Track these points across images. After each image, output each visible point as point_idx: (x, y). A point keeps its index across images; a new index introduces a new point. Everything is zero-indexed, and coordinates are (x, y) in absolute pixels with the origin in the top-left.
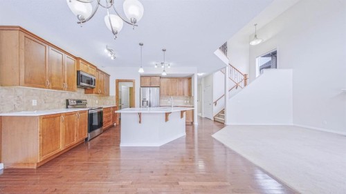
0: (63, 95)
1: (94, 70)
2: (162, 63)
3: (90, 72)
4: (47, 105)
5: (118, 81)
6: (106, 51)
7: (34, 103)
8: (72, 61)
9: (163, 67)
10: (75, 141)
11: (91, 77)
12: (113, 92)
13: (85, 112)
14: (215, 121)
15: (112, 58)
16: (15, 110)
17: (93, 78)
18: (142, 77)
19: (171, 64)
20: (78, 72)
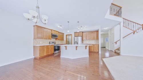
0: (49, 41)
1: (58, 33)
2: (81, 27)
3: (56, 33)
4: (44, 43)
5: (67, 35)
6: (59, 26)
7: (41, 43)
8: (50, 31)
9: (82, 28)
10: (50, 54)
11: (56, 35)
12: (65, 39)
13: (53, 45)
14: (115, 52)
15: (62, 28)
16: (37, 44)
17: (57, 35)
18: (75, 33)
19: (85, 26)
20: (52, 34)
